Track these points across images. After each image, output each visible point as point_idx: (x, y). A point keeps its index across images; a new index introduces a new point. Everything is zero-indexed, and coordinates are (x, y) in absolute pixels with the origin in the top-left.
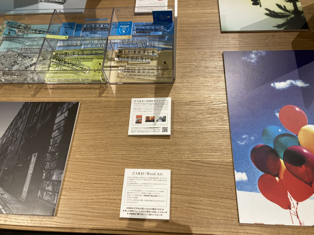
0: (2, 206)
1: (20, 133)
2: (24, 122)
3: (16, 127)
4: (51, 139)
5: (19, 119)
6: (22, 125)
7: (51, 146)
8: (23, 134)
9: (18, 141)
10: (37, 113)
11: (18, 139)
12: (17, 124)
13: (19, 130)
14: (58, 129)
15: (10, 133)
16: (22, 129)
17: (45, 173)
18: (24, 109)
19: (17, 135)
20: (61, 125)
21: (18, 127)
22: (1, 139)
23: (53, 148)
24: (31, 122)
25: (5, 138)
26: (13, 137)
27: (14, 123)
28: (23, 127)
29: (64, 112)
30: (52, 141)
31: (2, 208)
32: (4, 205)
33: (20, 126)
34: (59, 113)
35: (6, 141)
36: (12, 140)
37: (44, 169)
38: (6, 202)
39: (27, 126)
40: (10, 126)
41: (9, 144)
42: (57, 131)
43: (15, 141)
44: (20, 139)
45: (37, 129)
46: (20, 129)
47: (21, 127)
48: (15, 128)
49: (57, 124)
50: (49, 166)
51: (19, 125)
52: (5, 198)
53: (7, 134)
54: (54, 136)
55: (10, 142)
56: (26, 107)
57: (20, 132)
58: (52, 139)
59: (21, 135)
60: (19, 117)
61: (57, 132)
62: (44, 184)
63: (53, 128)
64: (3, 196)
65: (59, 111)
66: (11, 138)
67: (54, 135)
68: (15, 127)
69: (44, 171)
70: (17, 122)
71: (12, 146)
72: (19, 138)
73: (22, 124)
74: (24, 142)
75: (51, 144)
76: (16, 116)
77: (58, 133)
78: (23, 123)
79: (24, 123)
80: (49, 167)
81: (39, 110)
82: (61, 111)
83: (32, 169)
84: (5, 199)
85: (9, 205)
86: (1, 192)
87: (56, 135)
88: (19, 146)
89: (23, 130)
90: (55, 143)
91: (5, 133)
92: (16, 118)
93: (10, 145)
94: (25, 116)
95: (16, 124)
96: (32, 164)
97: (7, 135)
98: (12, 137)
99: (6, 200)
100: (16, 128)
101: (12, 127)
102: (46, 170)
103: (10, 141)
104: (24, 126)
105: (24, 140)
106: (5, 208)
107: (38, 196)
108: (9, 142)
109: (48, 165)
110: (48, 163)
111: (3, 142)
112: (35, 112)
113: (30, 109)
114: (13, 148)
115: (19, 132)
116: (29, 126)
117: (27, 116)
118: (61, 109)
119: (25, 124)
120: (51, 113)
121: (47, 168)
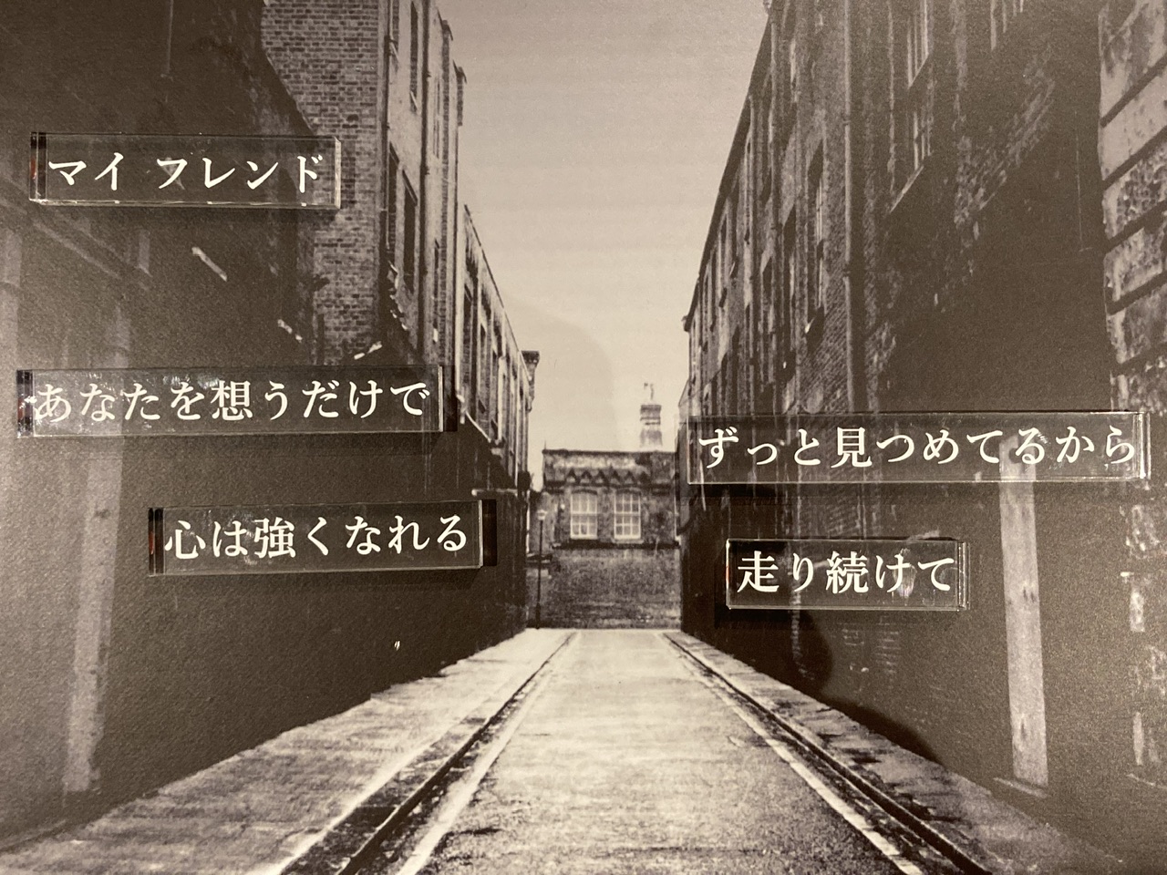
0: (890, 842)
1: (829, 271)
2: (826, 163)
3: (776, 215)
4: (1113, 312)
5: (782, 142)
6: (821, 197)
7: (1125, 369)
8: (856, 271)
9: (839, 335)
10: (921, 80)
11: (829, 324)
12: (778, 190)
13: (811, 239)
14: (1149, 222)
15: (748, 272)
16: (836, 229)
17: (1145, 592)
18: (789, 39)
19: (812, 290)
20: (1158, 186)
21: (793, 213)
22: (687, 328)
23: (1149, 390)
24: (891, 164)
25: (723, 320)
26: (784, 305)
27: (746, 183)
28: (835, 214)
29: (1152, 63)
30: (1125, 325)
31: (897, 853)
32: (900, 831)
33: (812, 203)
34: (1110, 69)
35: (735, 340)
36: (783, 330)
37: (1120, 557)
38: (913, 809)
39: (871, 203)
40: (727, 211)
41: (771, 370)
42: (1138, 238)
43: (815, 337)
44: (849, 322)
45: (968, 228)
46: (821, 230)
47: (819, 216)
48: (770, 221)
49: (1126, 178)
50: (1151, 535)
51: (801, 198)
52: (893, 785)
53: (723, 279)
54: (1132, 287)
55: (774, 346)
56: (801, 22)
57: (829, 261)
58: (1120, 317)
59: (847, 282)
60: (778, 123)
61: (1141, 245)
62: (1158, 671)
63: (1098, 212)
64: (869, 767)
65: (1113, 55)
66: (771, 319)
67: (1127, 280)
68: (765, 214)
69: (1125, 574)
70: (772, 165)
71: (806, 385)
72: (831, 309)
73: (825, 185)
74: (888, 341)
75: (1122, 358)
76: (746, 113)
77: (1155, 262)
78: (826, 174)
79: (836, 180)
80: (1156, 542)
81: (926, 53)
82: (1127, 55)
83: (1027, 562)
84: (898, 791)
85: (941, 832)
86: (853, 746)
87: (1139, 281)
88: (860, 382)
89: (848, 243)
90: (1147, 342)
91: (702, 272)
92: (750, 135)
93: (784, 376)
94: (821, 113)
95: (769, 189)
96: (1011, 522)
97: (725, 292)
98: (777, 307)
99: (910, 797)
100: (777, 226)
101: (746, 221)
102: (1139, 570)
103: (767, 338)
104: (848, 204)
105: (878, 325)
106: (924, 853)
107: (1139, 761)
108: (767, 347)
109: (1142, 529)
110: (1137, 508)
111: (715, 352)
112: (901, 73)
113: (847, 44)
114: (820, 398)
115: (820, 255)
116: (890, 200)
117: (838, 109)
118: (1119, 39)
119: (848, 183)
120: (1040, 73)
121: (1143, 547)
